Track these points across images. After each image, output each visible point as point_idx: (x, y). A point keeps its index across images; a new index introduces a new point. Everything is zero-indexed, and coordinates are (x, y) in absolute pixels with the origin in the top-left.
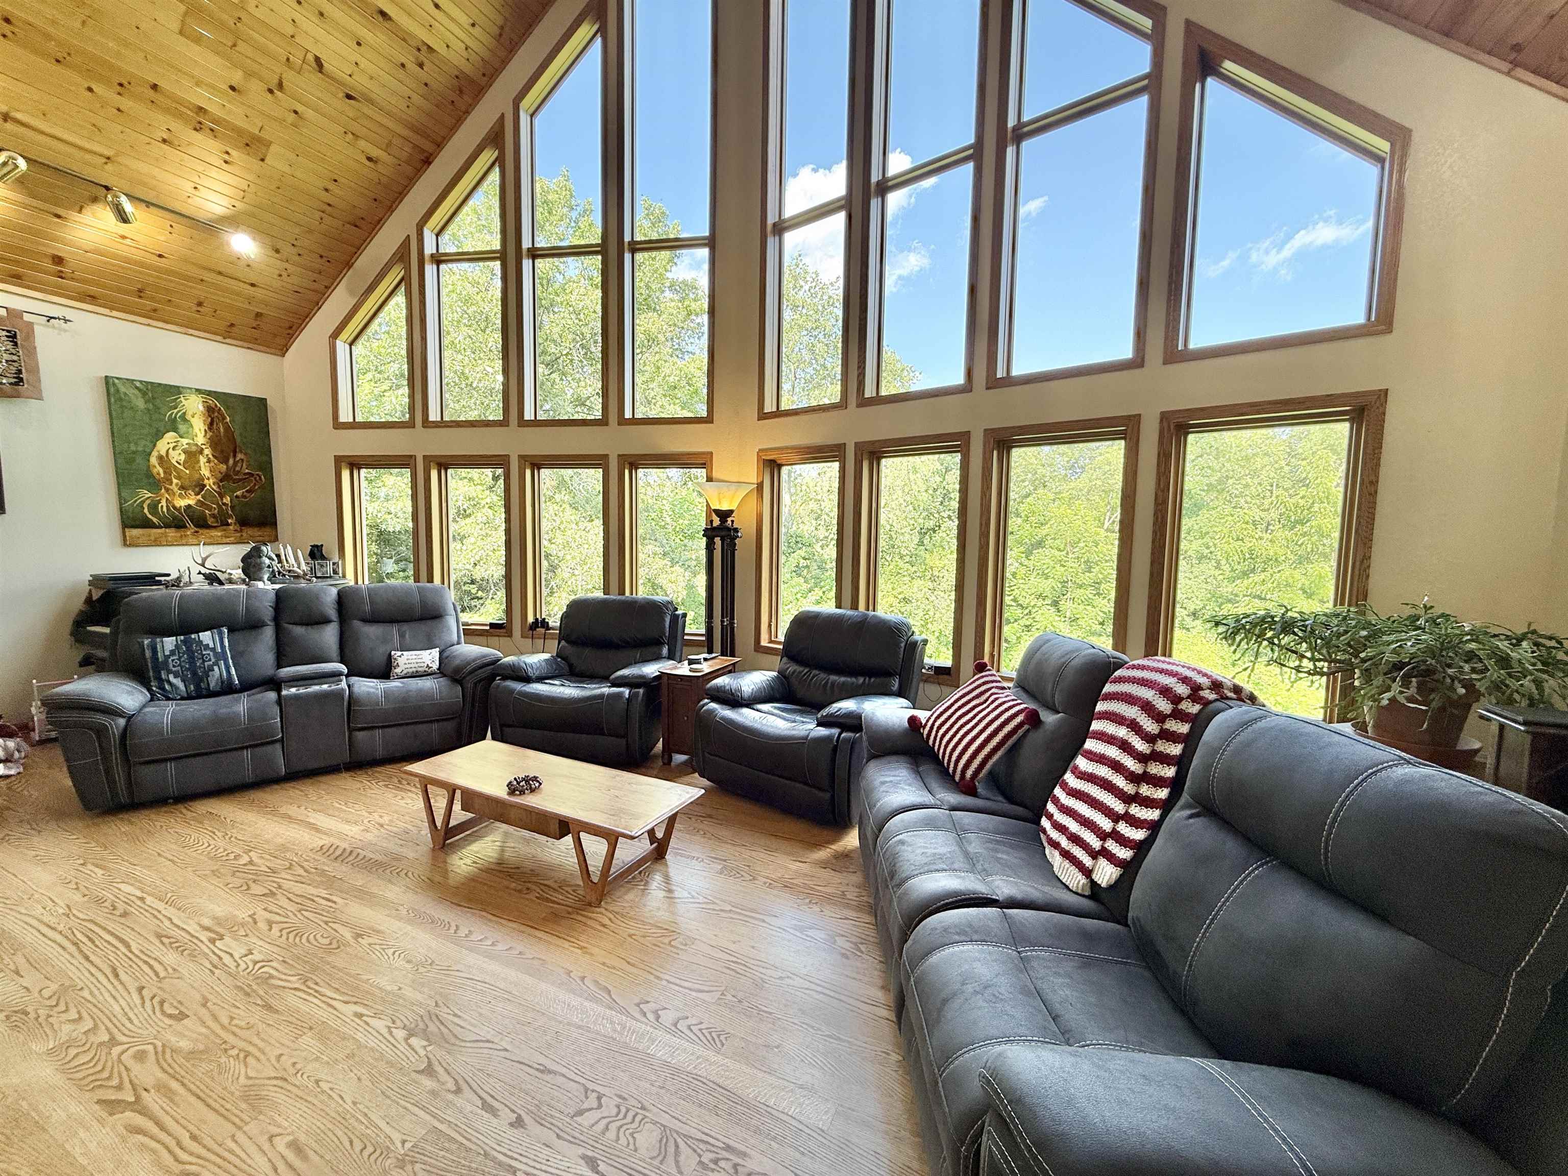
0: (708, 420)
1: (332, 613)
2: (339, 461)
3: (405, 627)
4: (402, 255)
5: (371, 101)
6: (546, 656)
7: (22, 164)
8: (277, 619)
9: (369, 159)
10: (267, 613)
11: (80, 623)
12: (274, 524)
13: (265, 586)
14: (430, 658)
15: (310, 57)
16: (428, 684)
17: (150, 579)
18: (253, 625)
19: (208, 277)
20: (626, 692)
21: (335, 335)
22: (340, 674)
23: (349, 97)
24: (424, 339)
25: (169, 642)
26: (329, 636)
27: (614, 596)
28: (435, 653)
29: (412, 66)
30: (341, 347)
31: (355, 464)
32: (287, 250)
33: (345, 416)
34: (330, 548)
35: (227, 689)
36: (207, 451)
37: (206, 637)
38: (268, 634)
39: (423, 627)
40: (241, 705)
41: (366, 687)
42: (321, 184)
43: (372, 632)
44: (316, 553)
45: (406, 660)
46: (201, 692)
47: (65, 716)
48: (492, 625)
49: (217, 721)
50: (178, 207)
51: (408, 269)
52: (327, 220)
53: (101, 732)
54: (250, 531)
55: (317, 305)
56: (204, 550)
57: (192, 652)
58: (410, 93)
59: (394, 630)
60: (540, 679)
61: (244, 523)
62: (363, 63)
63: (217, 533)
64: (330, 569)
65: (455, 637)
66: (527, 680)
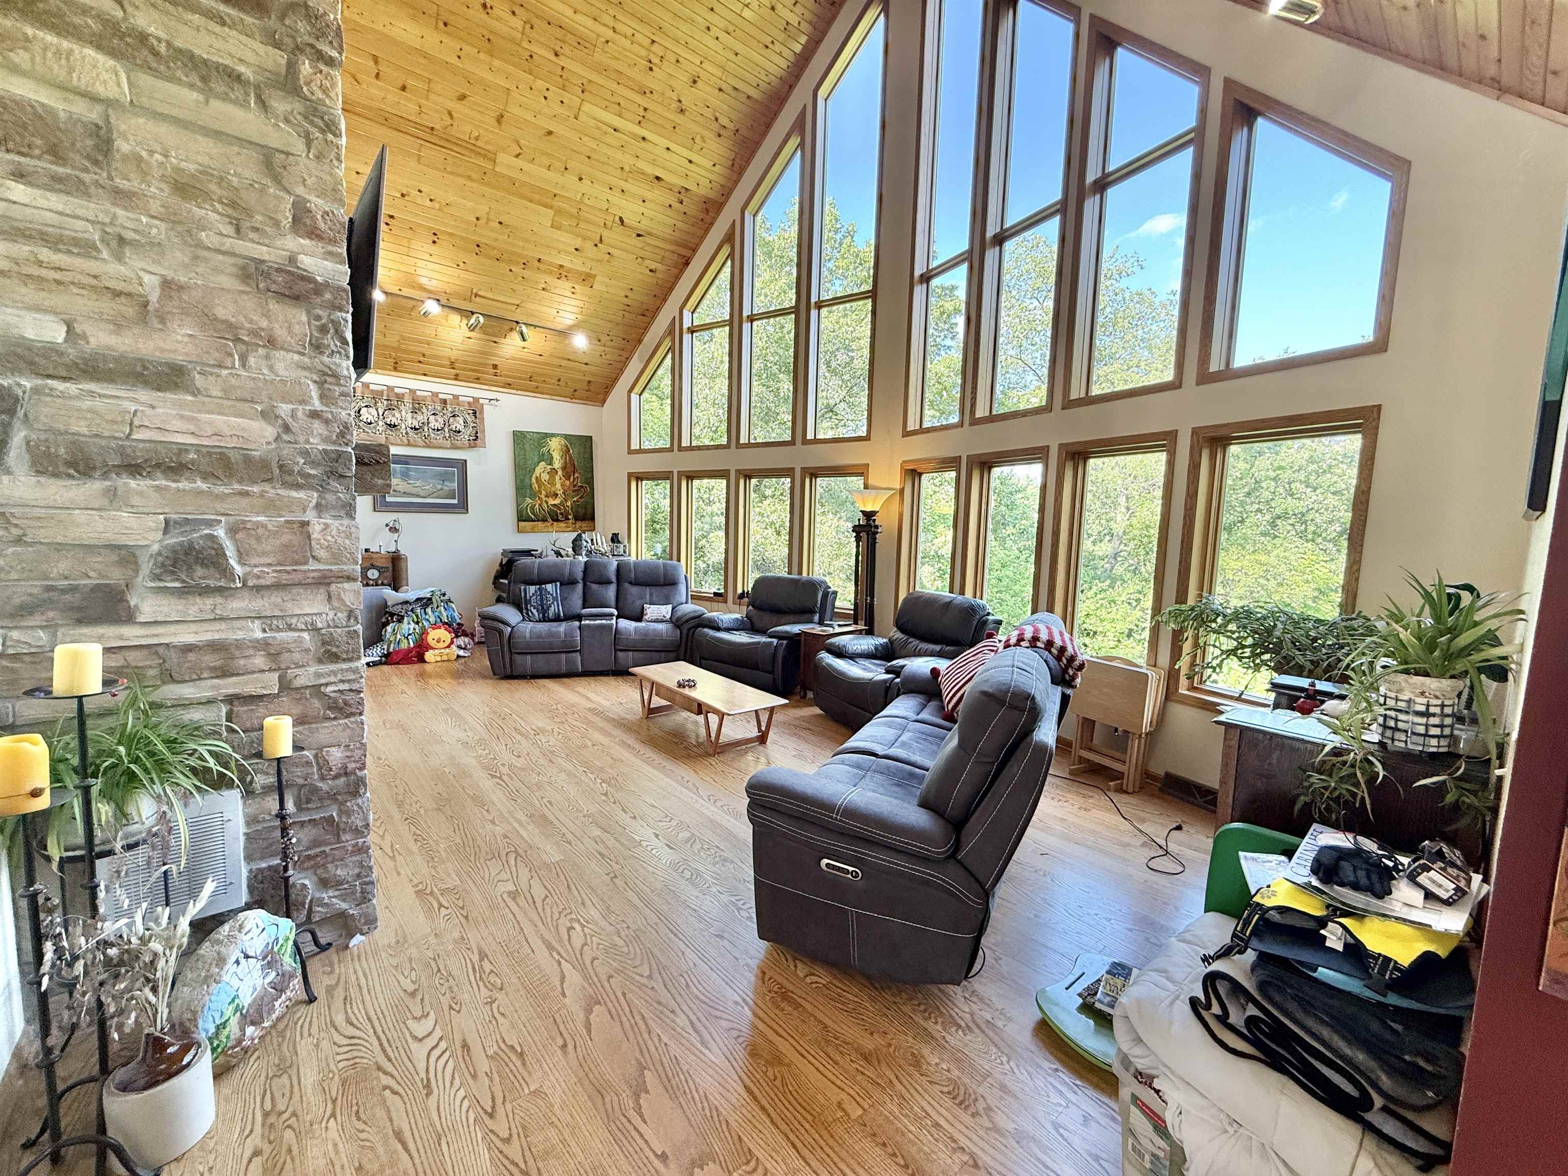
0: (867, 438)
1: (614, 579)
2: (630, 475)
3: (654, 589)
4: (670, 332)
5: (650, 234)
6: (738, 616)
7: (482, 319)
8: (584, 579)
9: (651, 271)
10: (580, 575)
11: (497, 578)
12: (593, 519)
13: (583, 559)
14: (665, 611)
15: (617, 219)
16: (661, 627)
17: (528, 553)
18: (572, 582)
19: (564, 363)
20: (775, 641)
21: (630, 391)
22: (612, 615)
23: (639, 235)
24: (681, 389)
25: (532, 589)
26: (611, 592)
27: (794, 576)
28: (670, 607)
29: (676, 205)
30: (634, 397)
31: (639, 477)
32: (604, 339)
33: (635, 446)
34: (623, 537)
35: (557, 619)
36: (560, 473)
37: (549, 587)
38: (580, 586)
39: (665, 590)
40: (562, 627)
41: (626, 624)
42: (623, 294)
43: (634, 590)
44: (615, 539)
45: (654, 611)
46: (545, 619)
47: (489, 622)
48: (715, 594)
49: (551, 635)
50: (549, 325)
51: (673, 341)
52: (627, 315)
53: (501, 632)
54: (579, 524)
55: (622, 371)
56: (554, 535)
57: (542, 594)
58: (675, 222)
59: (648, 590)
60: (728, 630)
61: (576, 518)
62: (646, 212)
63: (562, 525)
64: (621, 550)
65: (684, 599)
66: (718, 629)
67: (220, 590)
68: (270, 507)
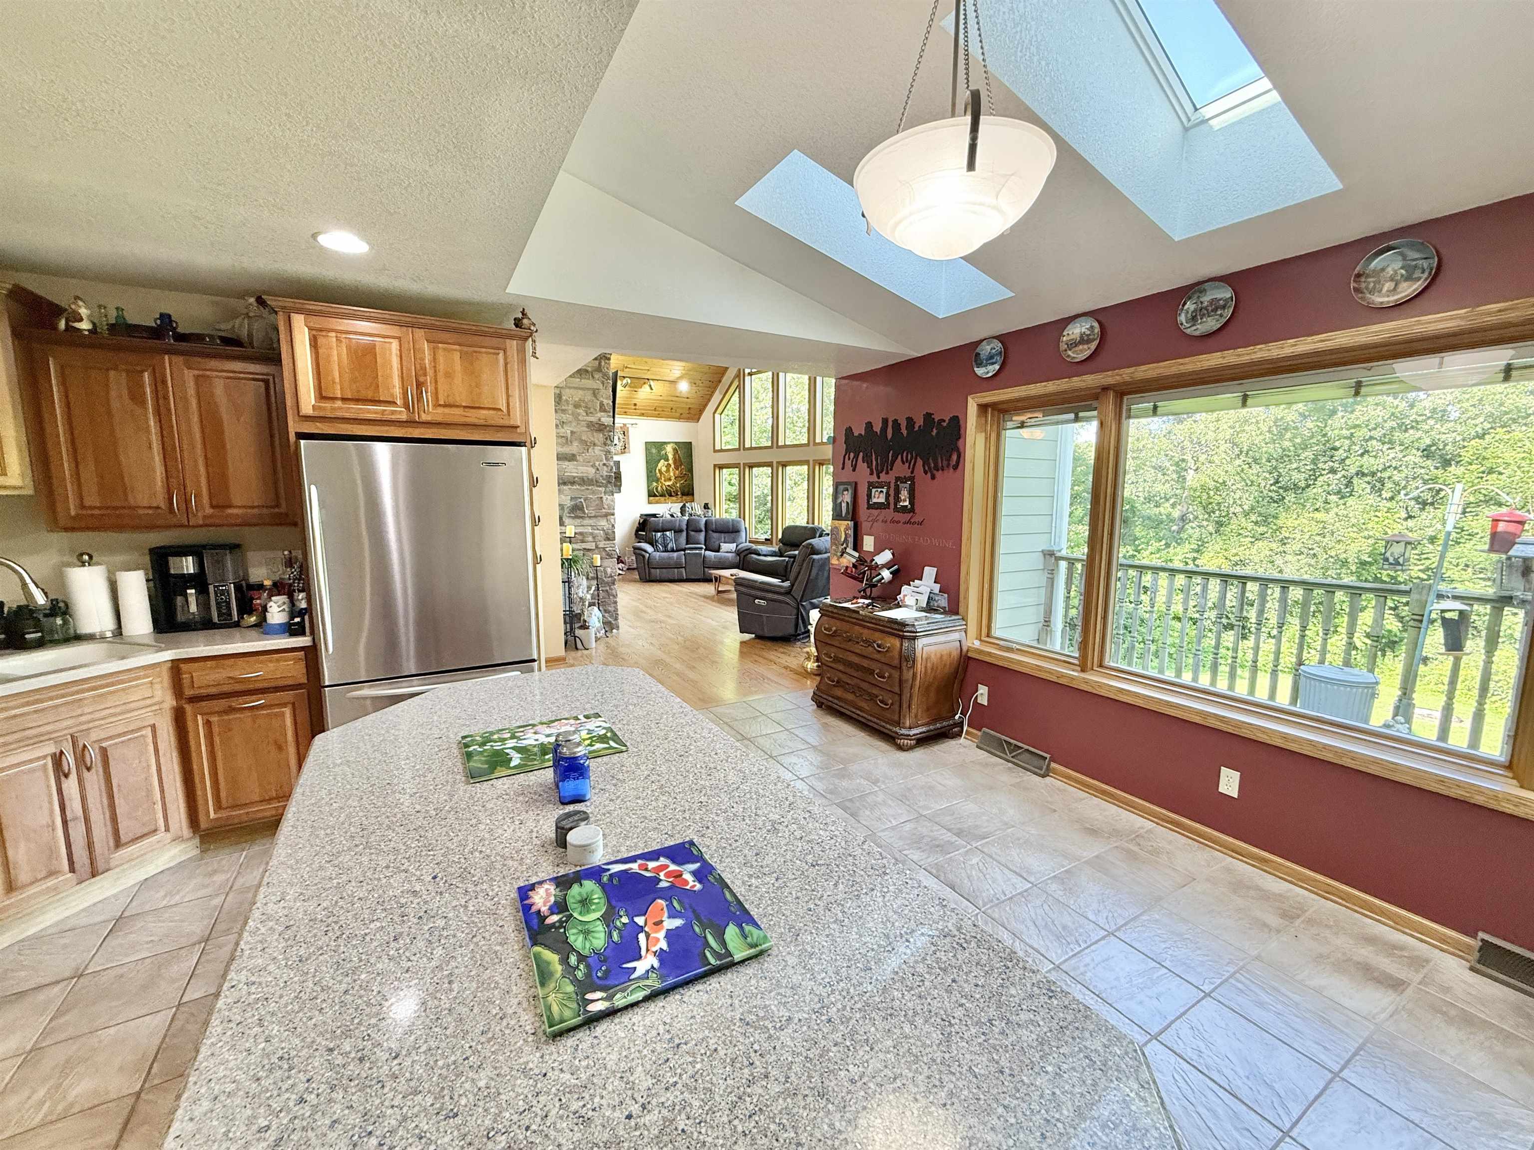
1: (703, 529)
2: (715, 466)
3: (726, 535)
4: (737, 377)
6: (774, 549)
7: (629, 381)
8: (687, 529)
10: (684, 527)
11: (637, 531)
13: (686, 518)
16: (730, 555)
17: (654, 516)
18: (681, 531)
19: (674, 399)
21: (714, 413)
22: (701, 548)
24: (744, 411)
25: (659, 534)
26: (702, 536)
30: (717, 416)
31: (721, 467)
32: (698, 382)
33: (718, 447)
34: (711, 505)
35: (673, 551)
37: (668, 533)
38: (684, 534)
39: (733, 535)
40: (675, 554)
41: (712, 554)
43: (715, 535)
44: (706, 507)
45: (725, 547)
46: (666, 551)
47: (637, 551)
48: (766, 540)
49: (669, 558)
50: (665, 378)
51: (739, 381)
53: (644, 557)
55: (709, 400)
57: (664, 537)
59: (723, 535)
60: (765, 556)
64: (710, 514)
65: (744, 540)
66: (759, 555)
67: (582, 517)
68: (593, 493)
